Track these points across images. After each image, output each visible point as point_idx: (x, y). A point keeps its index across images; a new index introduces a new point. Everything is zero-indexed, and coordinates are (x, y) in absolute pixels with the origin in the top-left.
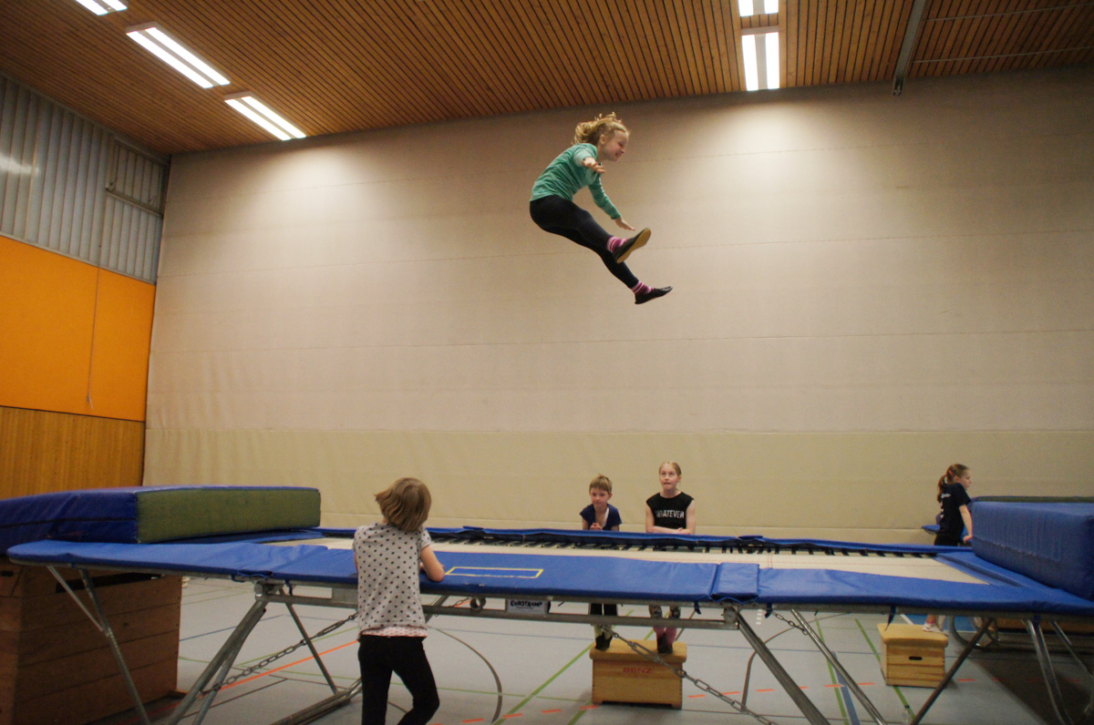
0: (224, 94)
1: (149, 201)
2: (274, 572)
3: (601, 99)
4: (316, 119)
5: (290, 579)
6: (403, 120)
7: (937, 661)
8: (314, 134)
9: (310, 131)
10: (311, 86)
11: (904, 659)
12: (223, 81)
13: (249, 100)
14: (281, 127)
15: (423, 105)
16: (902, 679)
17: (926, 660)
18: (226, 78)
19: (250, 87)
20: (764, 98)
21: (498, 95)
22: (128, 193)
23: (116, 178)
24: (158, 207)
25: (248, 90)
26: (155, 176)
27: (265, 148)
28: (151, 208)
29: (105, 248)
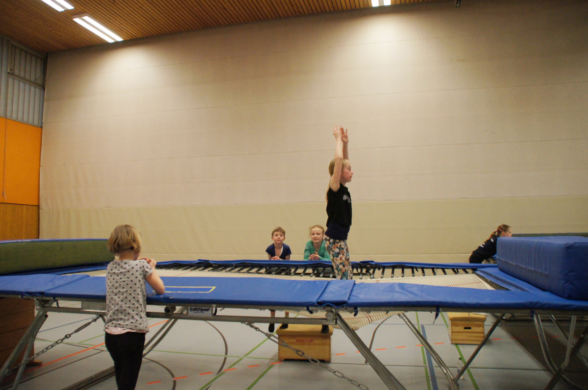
0: (72, 15)
1: (36, 80)
2: (46, 292)
3: (289, 13)
4: (128, 30)
5: (56, 297)
6: (177, 29)
7: (480, 329)
8: (128, 39)
9: (124, 36)
10: (122, 9)
11: (461, 329)
12: (70, 7)
13: (86, 18)
14: (109, 35)
15: (189, 20)
16: (459, 340)
17: (474, 329)
18: (71, 4)
19: (87, 11)
20: (382, 11)
21: (231, 12)
22: (22, 75)
23: (14, 67)
24: (41, 84)
25: (86, 12)
26: (39, 65)
27: (101, 48)
28: (37, 84)
29: (9, 108)
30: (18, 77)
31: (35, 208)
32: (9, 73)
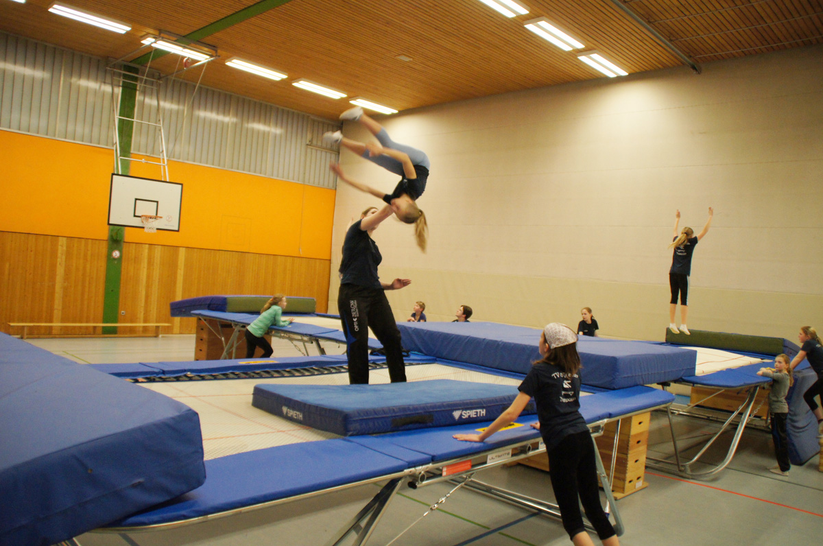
8: (402, 110)
9: (399, 109)
12: (343, 95)
13: (361, 100)
14: (383, 109)
19: (359, 96)
22: (320, 144)
23: (313, 137)
24: (336, 149)
28: (333, 150)
29: (307, 175)
30: (316, 146)
31: (327, 262)
32: (307, 145)
